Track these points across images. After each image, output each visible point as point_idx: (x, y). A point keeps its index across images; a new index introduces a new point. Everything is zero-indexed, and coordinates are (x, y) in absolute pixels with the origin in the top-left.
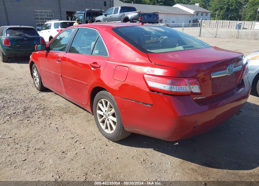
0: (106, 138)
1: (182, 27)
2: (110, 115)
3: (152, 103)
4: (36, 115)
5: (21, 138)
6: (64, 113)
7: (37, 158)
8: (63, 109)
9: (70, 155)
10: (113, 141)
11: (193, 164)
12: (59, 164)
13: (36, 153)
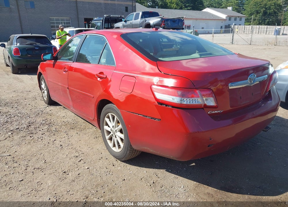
0: (114, 157)
1: (212, 33)
2: (117, 131)
3: (160, 117)
4: (40, 130)
5: (21, 157)
6: (71, 128)
7: (35, 178)
8: (70, 124)
9: (71, 176)
10: (121, 161)
11: (210, 188)
12: (58, 186)
13: (35, 172)
